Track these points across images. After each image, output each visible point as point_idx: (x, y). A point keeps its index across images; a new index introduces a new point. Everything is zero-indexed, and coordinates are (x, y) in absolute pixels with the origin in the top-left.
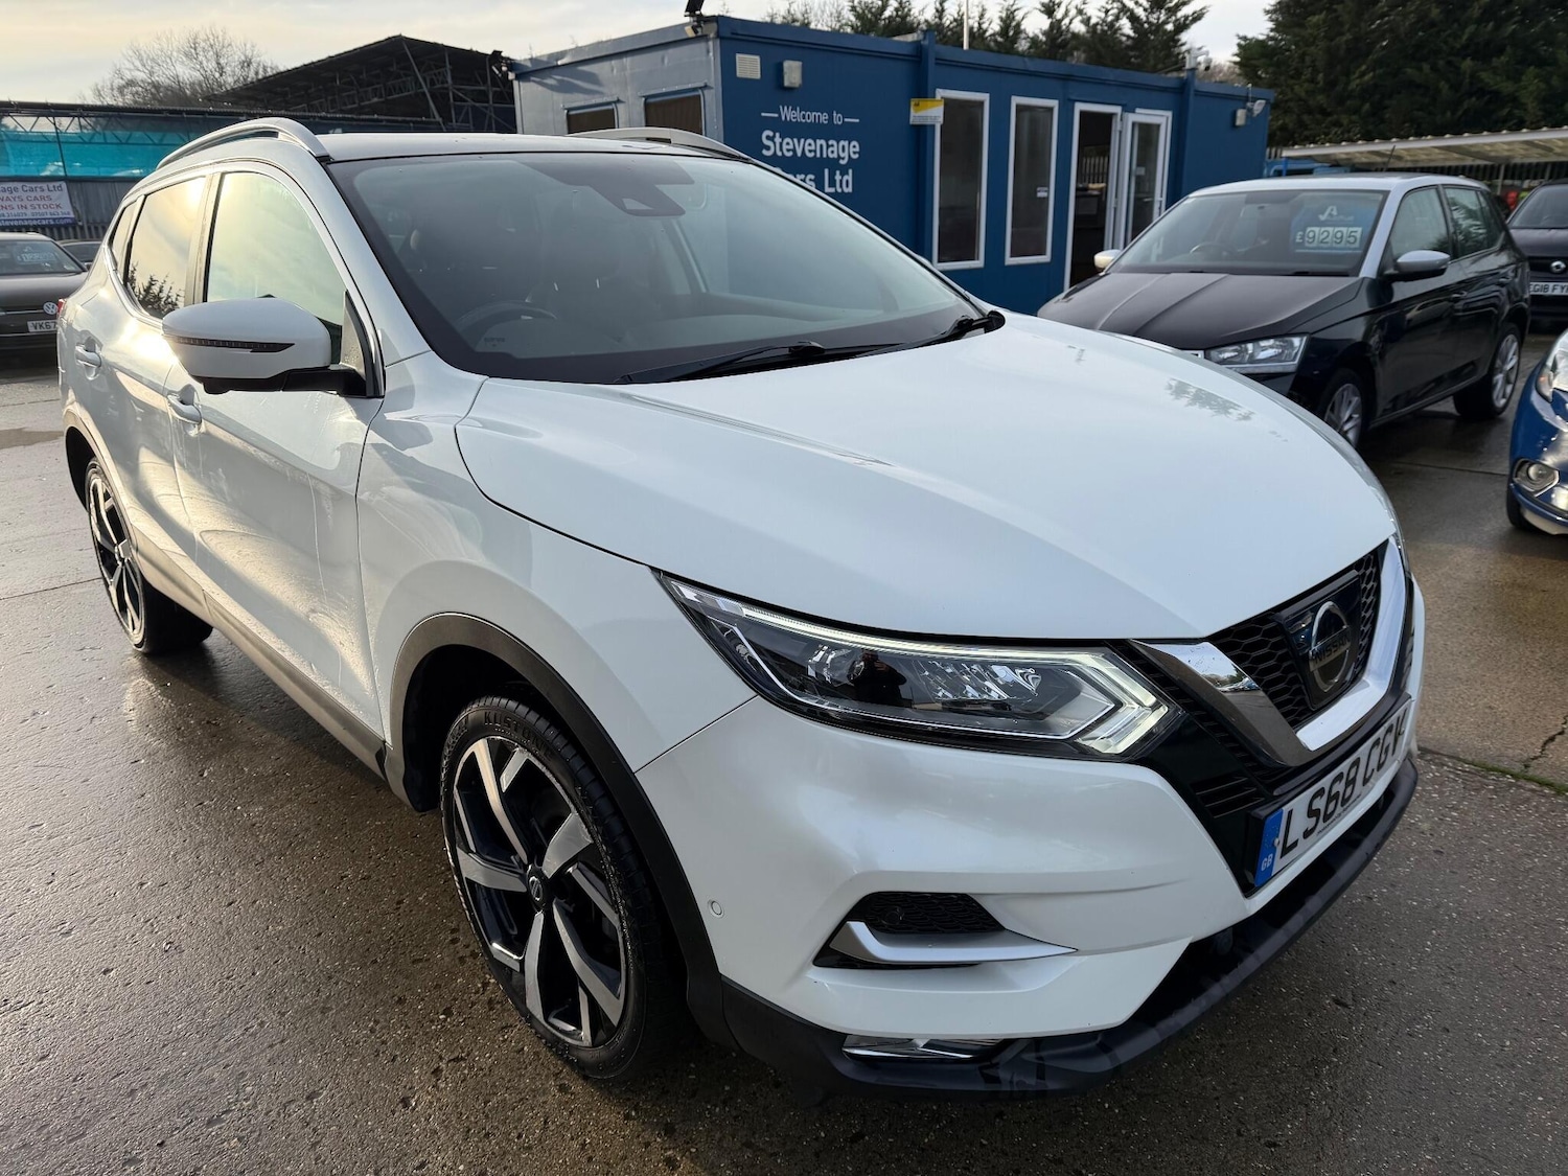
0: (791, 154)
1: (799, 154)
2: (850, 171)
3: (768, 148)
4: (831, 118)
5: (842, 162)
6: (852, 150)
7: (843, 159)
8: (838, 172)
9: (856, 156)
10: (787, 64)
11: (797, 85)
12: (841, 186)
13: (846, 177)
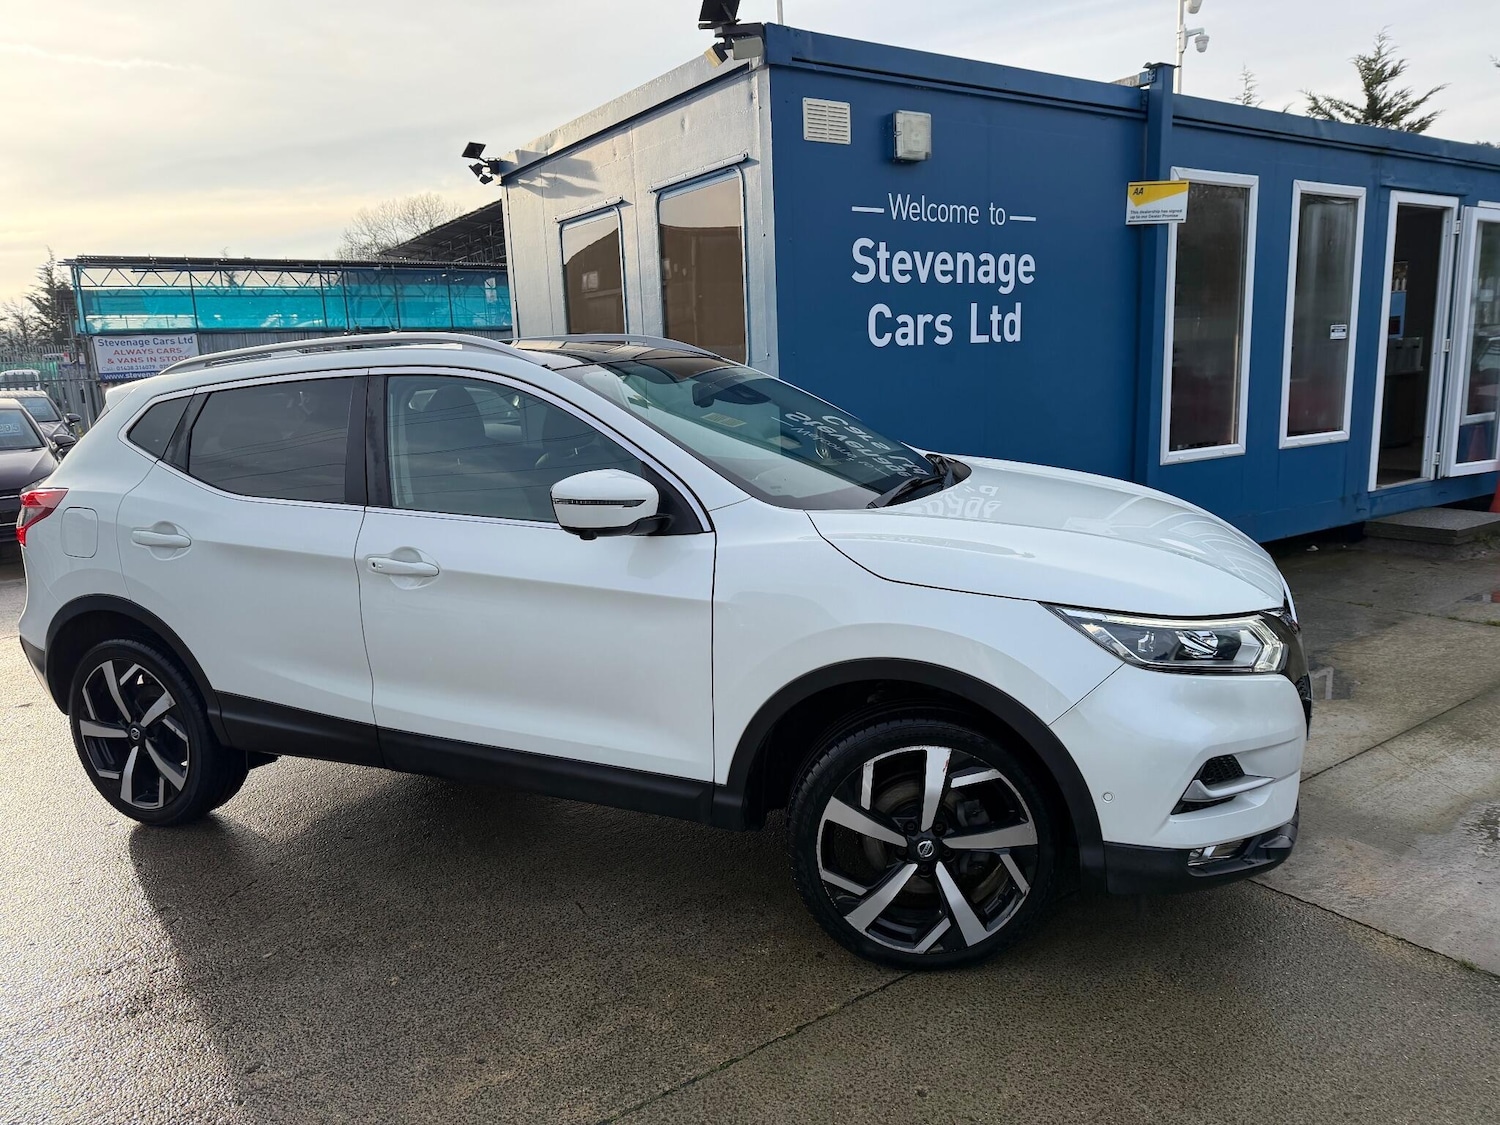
0: (907, 278)
1: (923, 279)
2: (1018, 306)
3: (864, 270)
4: (984, 215)
5: (1003, 290)
6: (1022, 269)
7: (1006, 284)
8: (995, 309)
9: (1030, 279)
10: (903, 118)
11: (922, 156)
12: (1001, 332)
13: (1009, 317)
